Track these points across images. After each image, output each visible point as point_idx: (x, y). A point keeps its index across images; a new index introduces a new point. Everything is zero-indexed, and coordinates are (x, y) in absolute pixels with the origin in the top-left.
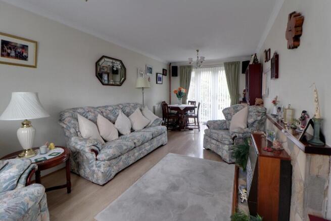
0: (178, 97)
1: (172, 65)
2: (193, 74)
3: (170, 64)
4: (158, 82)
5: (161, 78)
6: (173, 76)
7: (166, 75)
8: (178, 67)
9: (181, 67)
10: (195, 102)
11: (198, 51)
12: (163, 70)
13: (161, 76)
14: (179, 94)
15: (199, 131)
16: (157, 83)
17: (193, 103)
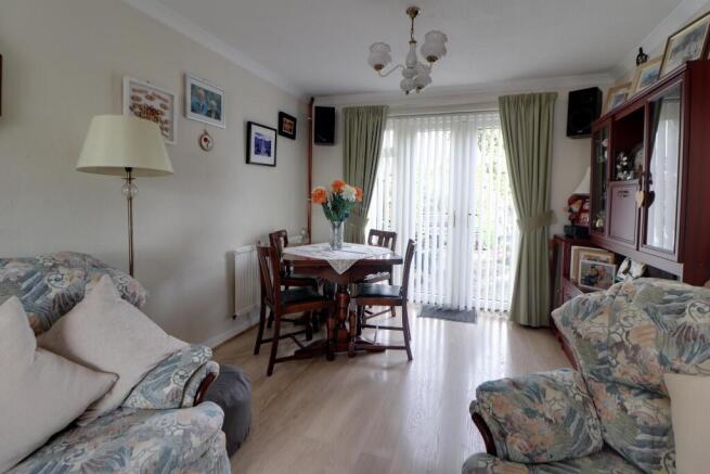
0: (328, 215)
1: (316, 104)
2: (388, 139)
3: (313, 99)
4: (254, 158)
5: (268, 144)
6: (318, 141)
7: (293, 137)
8: (339, 110)
9: (346, 110)
10: (393, 235)
11: (414, 12)
12: (282, 115)
13: (269, 135)
14: (335, 208)
15: (410, 358)
16: (248, 161)
17: (386, 238)
